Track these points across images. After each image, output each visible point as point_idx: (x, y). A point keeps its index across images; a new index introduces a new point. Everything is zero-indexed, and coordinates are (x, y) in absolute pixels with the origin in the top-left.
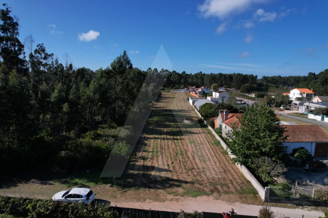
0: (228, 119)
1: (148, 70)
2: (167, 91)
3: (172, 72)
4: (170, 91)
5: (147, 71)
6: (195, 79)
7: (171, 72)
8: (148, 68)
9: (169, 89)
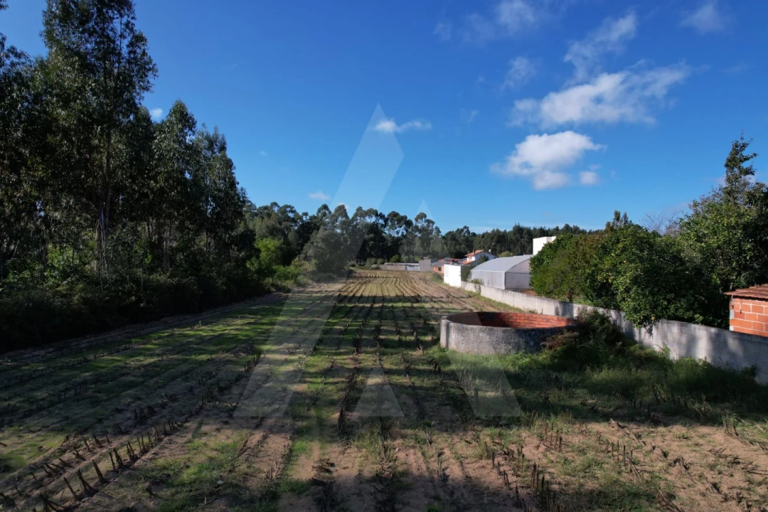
1: (319, 211)
2: (374, 266)
3: (389, 215)
4: (381, 266)
5: (318, 214)
6: (451, 244)
7: (386, 216)
8: (320, 206)
9: (380, 260)
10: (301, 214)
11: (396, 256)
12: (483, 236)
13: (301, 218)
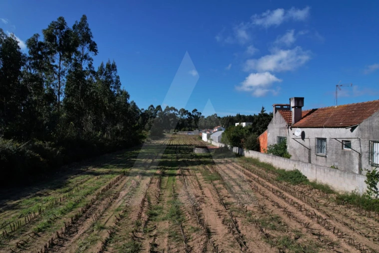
0: (302, 118)
1: (149, 108)
2: (174, 133)
3: (180, 110)
4: (177, 133)
6: (209, 122)
8: (150, 105)
9: (176, 130)
10: (141, 109)
11: (184, 129)
12: (223, 118)
13: (141, 111)
